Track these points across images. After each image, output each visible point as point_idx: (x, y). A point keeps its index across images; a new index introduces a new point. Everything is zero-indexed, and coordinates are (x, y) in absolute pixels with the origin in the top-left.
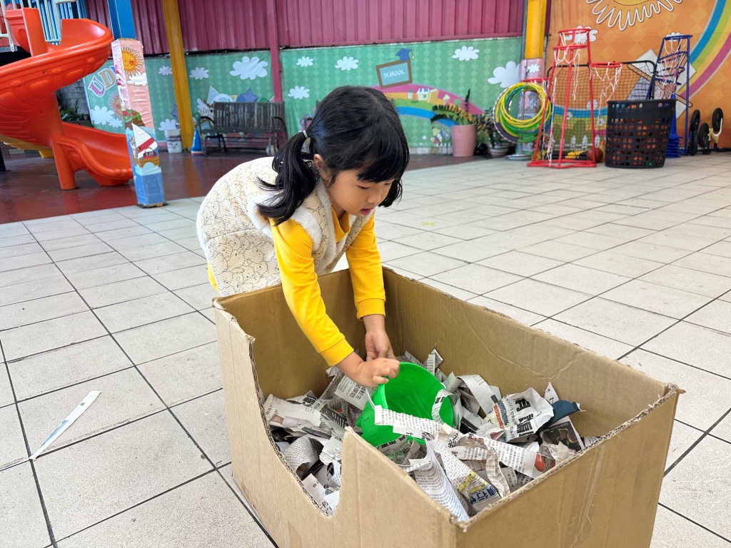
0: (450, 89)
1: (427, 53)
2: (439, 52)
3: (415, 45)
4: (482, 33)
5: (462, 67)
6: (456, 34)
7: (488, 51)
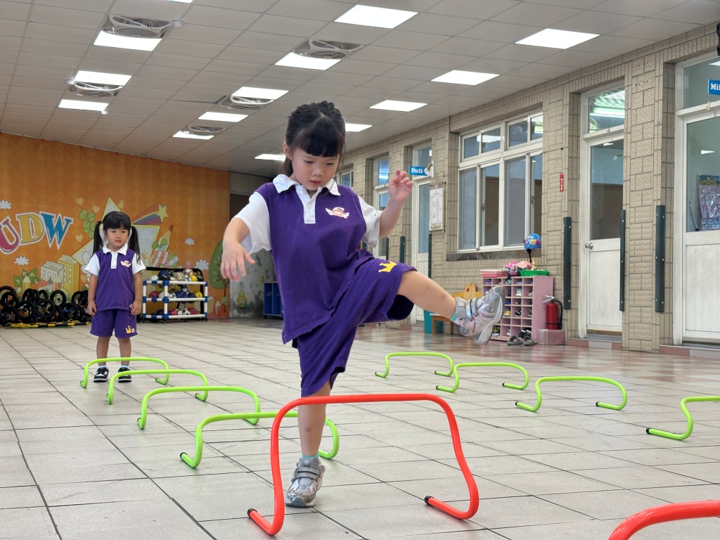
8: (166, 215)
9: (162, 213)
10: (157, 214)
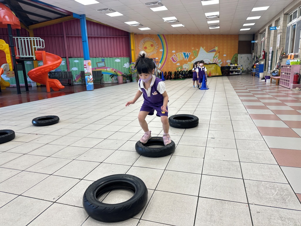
0: (115, 68)
1: (109, 60)
2: (111, 60)
3: (106, 58)
4: (120, 56)
5: (117, 63)
6: (115, 56)
7: (122, 60)
8: (218, 49)
9: (216, 49)
10: (215, 49)
